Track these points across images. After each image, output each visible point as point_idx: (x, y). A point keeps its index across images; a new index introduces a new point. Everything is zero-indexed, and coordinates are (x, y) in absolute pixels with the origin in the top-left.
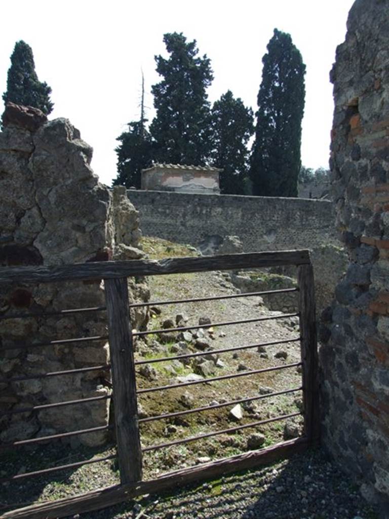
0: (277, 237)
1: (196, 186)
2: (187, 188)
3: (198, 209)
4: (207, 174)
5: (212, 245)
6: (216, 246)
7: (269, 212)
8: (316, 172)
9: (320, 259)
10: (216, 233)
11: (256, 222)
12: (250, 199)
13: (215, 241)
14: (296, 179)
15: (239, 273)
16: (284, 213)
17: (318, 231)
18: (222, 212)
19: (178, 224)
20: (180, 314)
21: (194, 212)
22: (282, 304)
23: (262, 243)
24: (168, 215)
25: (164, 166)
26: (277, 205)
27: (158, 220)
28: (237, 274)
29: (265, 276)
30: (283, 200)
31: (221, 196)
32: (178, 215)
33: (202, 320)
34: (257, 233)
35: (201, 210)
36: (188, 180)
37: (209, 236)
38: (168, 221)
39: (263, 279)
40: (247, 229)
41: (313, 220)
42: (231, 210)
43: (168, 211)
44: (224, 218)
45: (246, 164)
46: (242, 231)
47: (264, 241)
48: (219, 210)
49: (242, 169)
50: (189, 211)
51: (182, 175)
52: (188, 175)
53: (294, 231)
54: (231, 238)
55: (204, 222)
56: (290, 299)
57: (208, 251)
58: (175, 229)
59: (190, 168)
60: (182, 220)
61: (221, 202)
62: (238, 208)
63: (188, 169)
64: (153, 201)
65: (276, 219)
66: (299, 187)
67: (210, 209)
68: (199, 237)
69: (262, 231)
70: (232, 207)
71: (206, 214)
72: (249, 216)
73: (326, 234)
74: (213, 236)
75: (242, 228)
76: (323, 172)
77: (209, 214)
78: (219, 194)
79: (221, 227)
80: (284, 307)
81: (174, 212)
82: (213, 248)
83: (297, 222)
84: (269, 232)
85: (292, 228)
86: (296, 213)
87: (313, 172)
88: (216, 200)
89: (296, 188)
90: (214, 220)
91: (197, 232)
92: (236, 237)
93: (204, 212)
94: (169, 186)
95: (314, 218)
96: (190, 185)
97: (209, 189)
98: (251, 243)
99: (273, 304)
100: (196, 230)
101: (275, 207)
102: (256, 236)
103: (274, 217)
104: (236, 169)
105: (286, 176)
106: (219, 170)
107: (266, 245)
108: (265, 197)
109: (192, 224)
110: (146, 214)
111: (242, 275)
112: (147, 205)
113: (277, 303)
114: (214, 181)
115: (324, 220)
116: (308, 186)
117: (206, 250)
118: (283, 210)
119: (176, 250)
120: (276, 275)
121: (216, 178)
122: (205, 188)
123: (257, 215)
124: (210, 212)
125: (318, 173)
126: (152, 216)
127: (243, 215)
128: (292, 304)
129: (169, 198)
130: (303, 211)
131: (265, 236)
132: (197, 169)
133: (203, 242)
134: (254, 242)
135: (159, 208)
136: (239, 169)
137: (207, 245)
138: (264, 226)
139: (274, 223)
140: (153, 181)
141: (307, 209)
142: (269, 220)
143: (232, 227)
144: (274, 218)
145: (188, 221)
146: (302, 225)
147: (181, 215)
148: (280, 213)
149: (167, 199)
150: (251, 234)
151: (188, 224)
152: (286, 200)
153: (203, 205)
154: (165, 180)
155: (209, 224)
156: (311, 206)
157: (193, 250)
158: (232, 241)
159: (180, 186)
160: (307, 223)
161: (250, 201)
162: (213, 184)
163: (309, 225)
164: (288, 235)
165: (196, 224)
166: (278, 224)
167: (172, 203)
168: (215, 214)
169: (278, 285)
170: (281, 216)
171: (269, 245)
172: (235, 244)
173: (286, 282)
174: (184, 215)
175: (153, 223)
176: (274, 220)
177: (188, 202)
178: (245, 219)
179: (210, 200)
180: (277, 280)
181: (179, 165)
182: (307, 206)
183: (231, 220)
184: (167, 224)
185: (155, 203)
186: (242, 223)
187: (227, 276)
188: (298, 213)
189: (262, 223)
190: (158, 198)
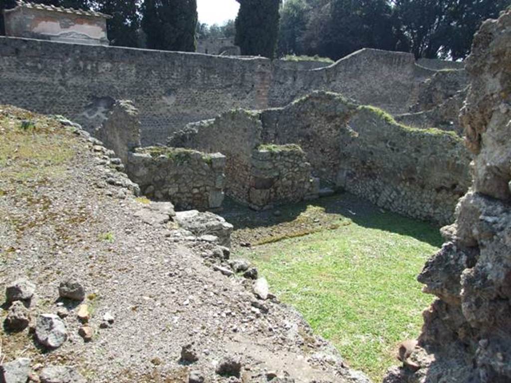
0: (177, 98)
1: (77, 34)
2: (67, 38)
3: (81, 64)
4: (91, 20)
5: (102, 109)
6: (106, 110)
7: (167, 69)
8: (211, 28)
9: (230, 126)
10: (106, 94)
11: (153, 81)
12: (145, 53)
13: (105, 104)
14: (193, 34)
15: (137, 149)
16: (184, 70)
17: (221, 91)
18: (111, 68)
19: (55, 83)
20: (14, 284)
21: (76, 68)
22: (191, 185)
23: (161, 105)
24: (41, 70)
25: (33, 6)
26: (176, 61)
27: (27, 77)
28: (134, 152)
29: (169, 152)
30: (182, 55)
31: (110, 49)
32: (55, 71)
33: (65, 288)
34: (155, 94)
35: (85, 66)
36: (67, 26)
37: (98, 98)
38: (42, 79)
39: (166, 156)
40: (143, 89)
41: (216, 78)
42: (123, 66)
43: (40, 66)
44: (115, 76)
45: (138, 13)
46: (138, 92)
47: (164, 103)
48: (108, 65)
49: (134, 18)
50: (68, 66)
51: (58, 19)
52: (67, 20)
53: (195, 91)
54: (123, 103)
55: (90, 80)
56: (201, 177)
57: (98, 116)
58: (53, 89)
59: (68, 11)
60: (61, 77)
61: (110, 56)
62: (131, 63)
63: (65, 13)
64: (17, 52)
65: (175, 77)
66: (196, 43)
67: (97, 64)
68: (86, 100)
69: (161, 92)
70: (123, 61)
71: (91, 70)
72: (145, 73)
73: (229, 94)
74: (103, 98)
75: (137, 89)
76: (218, 28)
77: (95, 71)
78: (107, 46)
79: (112, 87)
80: (194, 188)
81: (48, 67)
82: (103, 112)
83: (199, 82)
84: (169, 92)
85: (193, 88)
86: (197, 70)
87: (208, 27)
88: (103, 52)
89: (193, 43)
90: (102, 78)
91: (82, 93)
92: (128, 101)
93: (89, 68)
94: (42, 33)
95: (216, 76)
96: (71, 33)
97: (95, 39)
98: (148, 106)
99: (180, 186)
100: (80, 90)
101: (173, 63)
102: (154, 97)
103: (172, 74)
104: (127, 17)
105: (183, 29)
106: (105, 16)
107: (166, 108)
108: (161, 51)
109: (74, 83)
110: (8, 70)
111: (140, 152)
112: (8, 56)
113: (186, 184)
114: (101, 29)
115: (226, 79)
116: (204, 42)
117: (96, 115)
118: (182, 67)
119: (37, 125)
120: (182, 150)
121: (102, 27)
122: (89, 38)
123: (153, 72)
124: (97, 68)
125: (213, 29)
126: (17, 72)
127: (138, 73)
128: (202, 184)
129: (40, 48)
130: (204, 68)
131: (164, 98)
132: (78, 13)
133: (91, 105)
134: (152, 105)
135: (26, 61)
136: (130, 19)
137: (96, 110)
138: (162, 85)
139: (174, 82)
140: (21, 25)
141: (208, 66)
142: (168, 78)
143: (125, 87)
144: (173, 77)
145: (68, 80)
146: (204, 84)
147: (58, 71)
148: (180, 70)
149: (37, 49)
150: (148, 95)
151: (69, 82)
152: (186, 56)
153: (87, 59)
154: (36, 26)
155: (96, 83)
156: (213, 62)
157: (68, 124)
158: (124, 107)
159: (58, 34)
160: (209, 82)
161: (144, 56)
162: (99, 33)
163: (212, 84)
164: (189, 95)
165: (80, 83)
166: (178, 84)
167: (45, 55)
168: (104, 70)
169: (185, 162)
170: (181, 74)
171: (169, 108)
172: (128, 111)
173: (195, 157)
174: (63, 72)
175: (22, 82)
176: (174, 79)
177: (67, 55)
178: (141, 76)
179: (95, 53)
180: (184, 155)
181: (53, 6)
182: (209, 63)
183: (123, 78)
184: (40, 83)
185: (21, 55)
186: (137, 82)
187: (119, 163)
188: (200, 71)
189: (160, 82)
190: (24, 47)
